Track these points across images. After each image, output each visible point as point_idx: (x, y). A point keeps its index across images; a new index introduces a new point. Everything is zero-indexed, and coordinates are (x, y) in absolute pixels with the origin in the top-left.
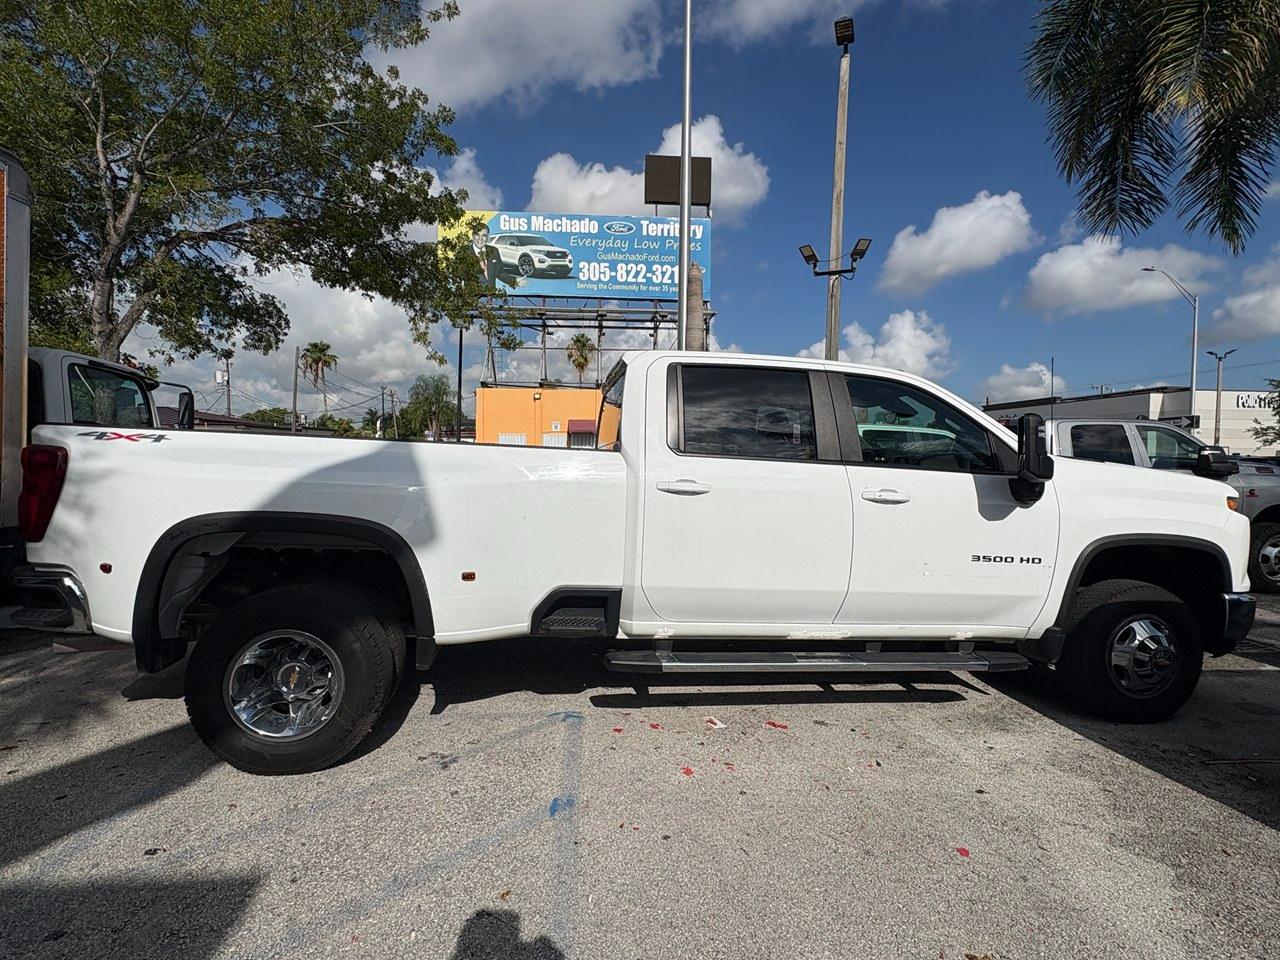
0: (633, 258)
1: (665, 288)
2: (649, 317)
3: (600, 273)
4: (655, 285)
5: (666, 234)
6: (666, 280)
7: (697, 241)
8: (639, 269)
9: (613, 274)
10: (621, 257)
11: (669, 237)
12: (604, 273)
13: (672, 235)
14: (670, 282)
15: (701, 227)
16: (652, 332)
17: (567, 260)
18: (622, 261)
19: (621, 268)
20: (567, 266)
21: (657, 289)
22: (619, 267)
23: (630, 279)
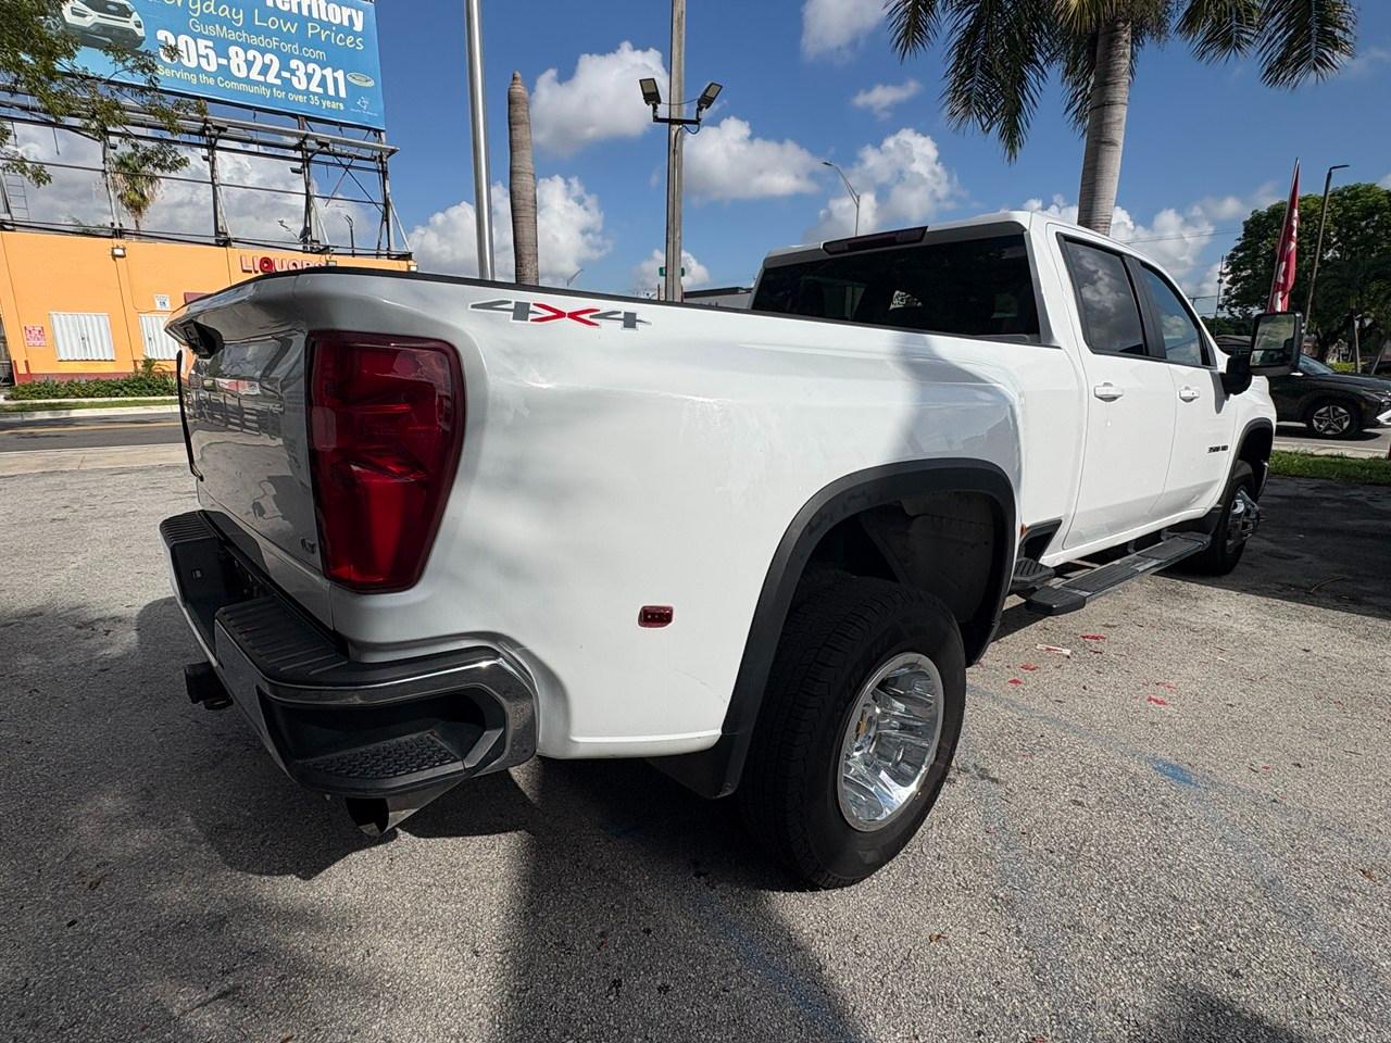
0: (254, 40)
1: (315, 100)
2: (294, 141)
3: (199, 56)
4: (298, 92)
5: (305, 12)
6: (314, 87)
7: (356, 35)
8: (267, 61)
9: (223, 61)
10: (233, 36)
11: (310, 18)
12: (207, 57)
13: (315, 15)
14: (320, 91)
15: (361, 13)
16: (298, 165)
17: (132, 20)
18: (235, 43)
19: (237, 56)
20: (133, 32)
21: (301, 99)
22: (232, 50)
23: (254, 75)
